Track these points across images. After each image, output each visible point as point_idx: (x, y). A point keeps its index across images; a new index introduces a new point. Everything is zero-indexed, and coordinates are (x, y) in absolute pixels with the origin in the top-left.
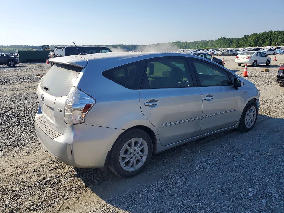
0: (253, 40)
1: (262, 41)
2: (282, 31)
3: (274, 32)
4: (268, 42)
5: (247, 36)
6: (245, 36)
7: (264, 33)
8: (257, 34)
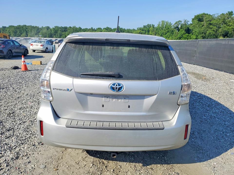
0: (12, 31)
1: (19, 33)
2: (33, 26)
3: (28, 26)
4: (24, 34)
5: (5, 27)
6: (3, 27)
7: (20, 26)
8: (14, 26)
